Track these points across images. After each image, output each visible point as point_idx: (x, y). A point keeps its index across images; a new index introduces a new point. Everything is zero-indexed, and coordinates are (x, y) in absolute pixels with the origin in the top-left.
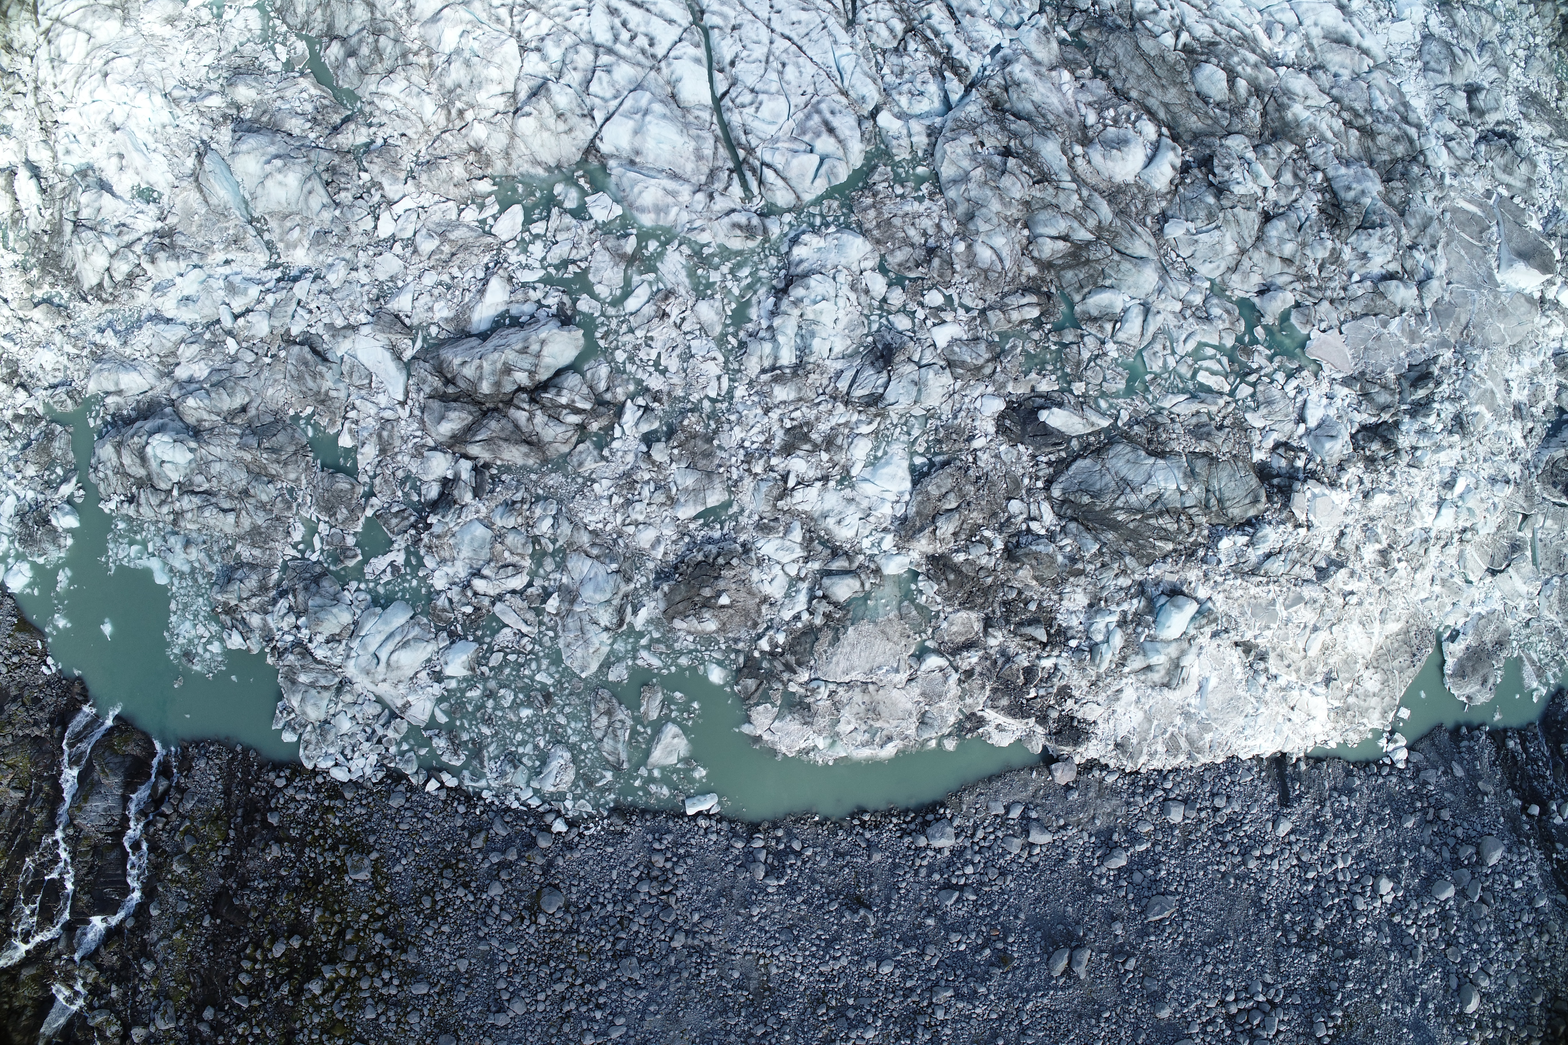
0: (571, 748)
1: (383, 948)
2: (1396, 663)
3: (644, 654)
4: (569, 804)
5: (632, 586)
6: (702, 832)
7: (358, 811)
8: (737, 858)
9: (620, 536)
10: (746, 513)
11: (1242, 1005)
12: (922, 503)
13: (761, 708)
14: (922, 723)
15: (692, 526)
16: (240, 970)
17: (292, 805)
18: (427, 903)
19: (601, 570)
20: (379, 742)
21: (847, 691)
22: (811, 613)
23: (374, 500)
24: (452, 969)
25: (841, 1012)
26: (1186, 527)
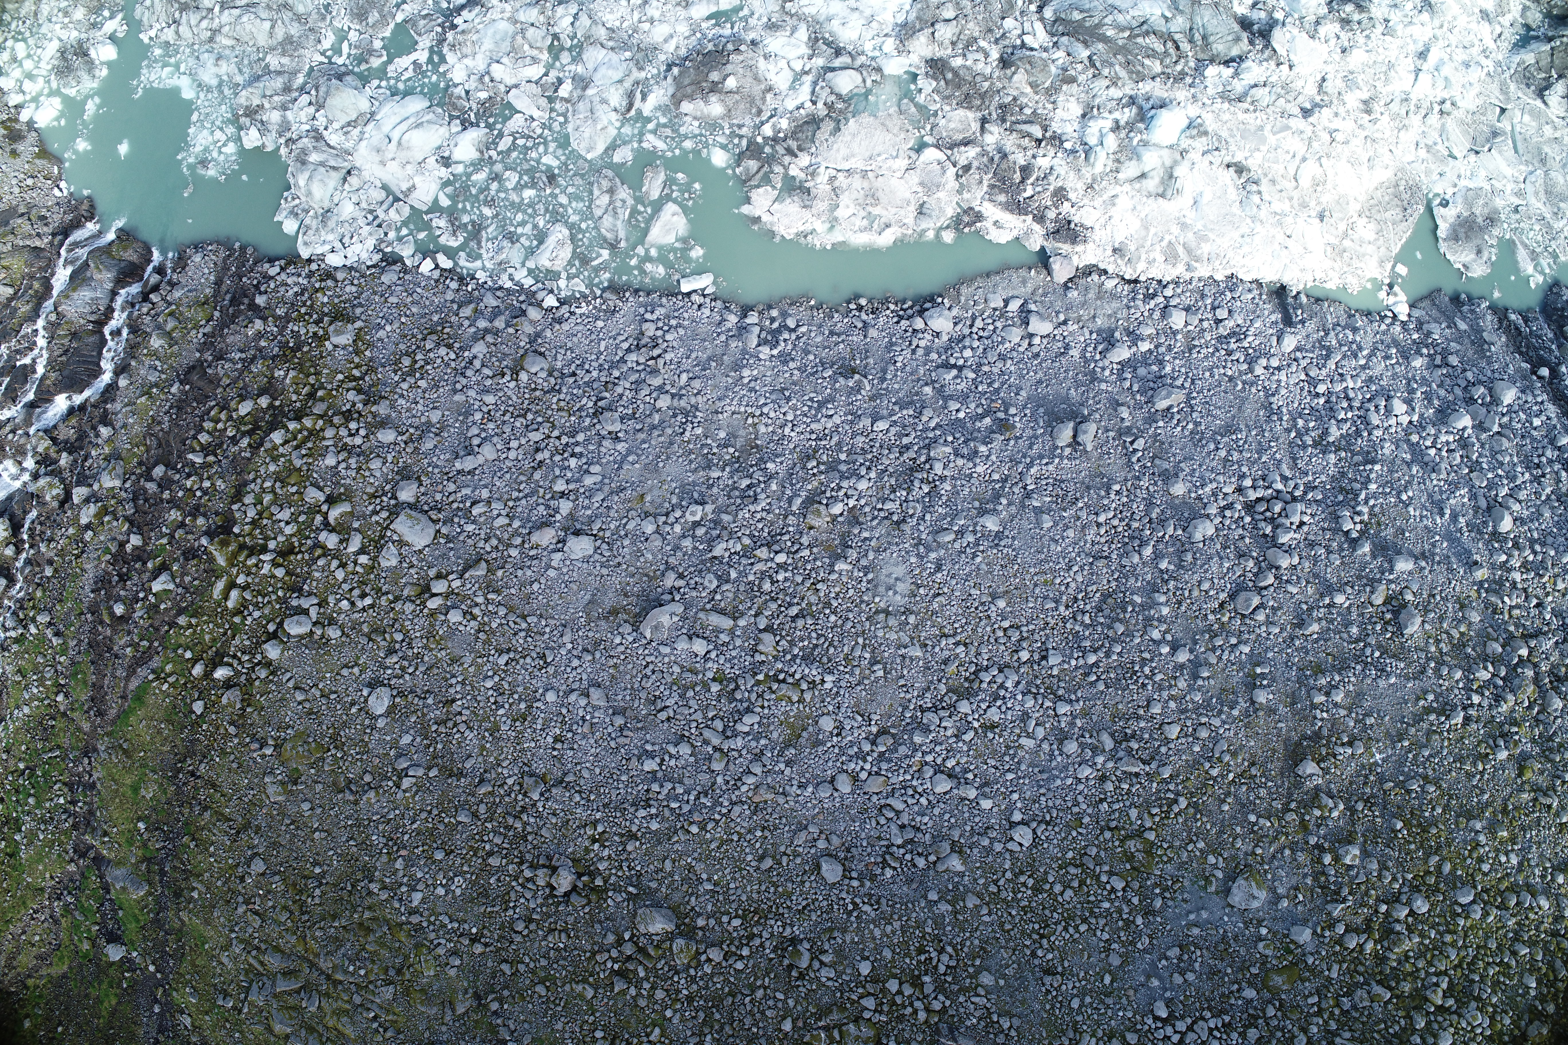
0: (571, 227)
1: (354, 405)
2: (1388, 215)
3: (650, 137)
4: (562, 283)
5: (643, 75)
6: (695, 307)
7: (348, 289)
8: (729, 330)
9: (635, 31)
10: (756, 16)
11: (1260, 493)
12: (922, 9)
13: (761, 190)
14: (920, 213)
15: (704, 25)
16: (201, 429)
17: (282, 289)
18: (406, 361)
19: (614, 57)
20: (380, 226)
21: (847, 177)
22: (814, 103)
23: (405, 6)
24: (423, 419)
25: (832, 466)
26: (1172, 51)
